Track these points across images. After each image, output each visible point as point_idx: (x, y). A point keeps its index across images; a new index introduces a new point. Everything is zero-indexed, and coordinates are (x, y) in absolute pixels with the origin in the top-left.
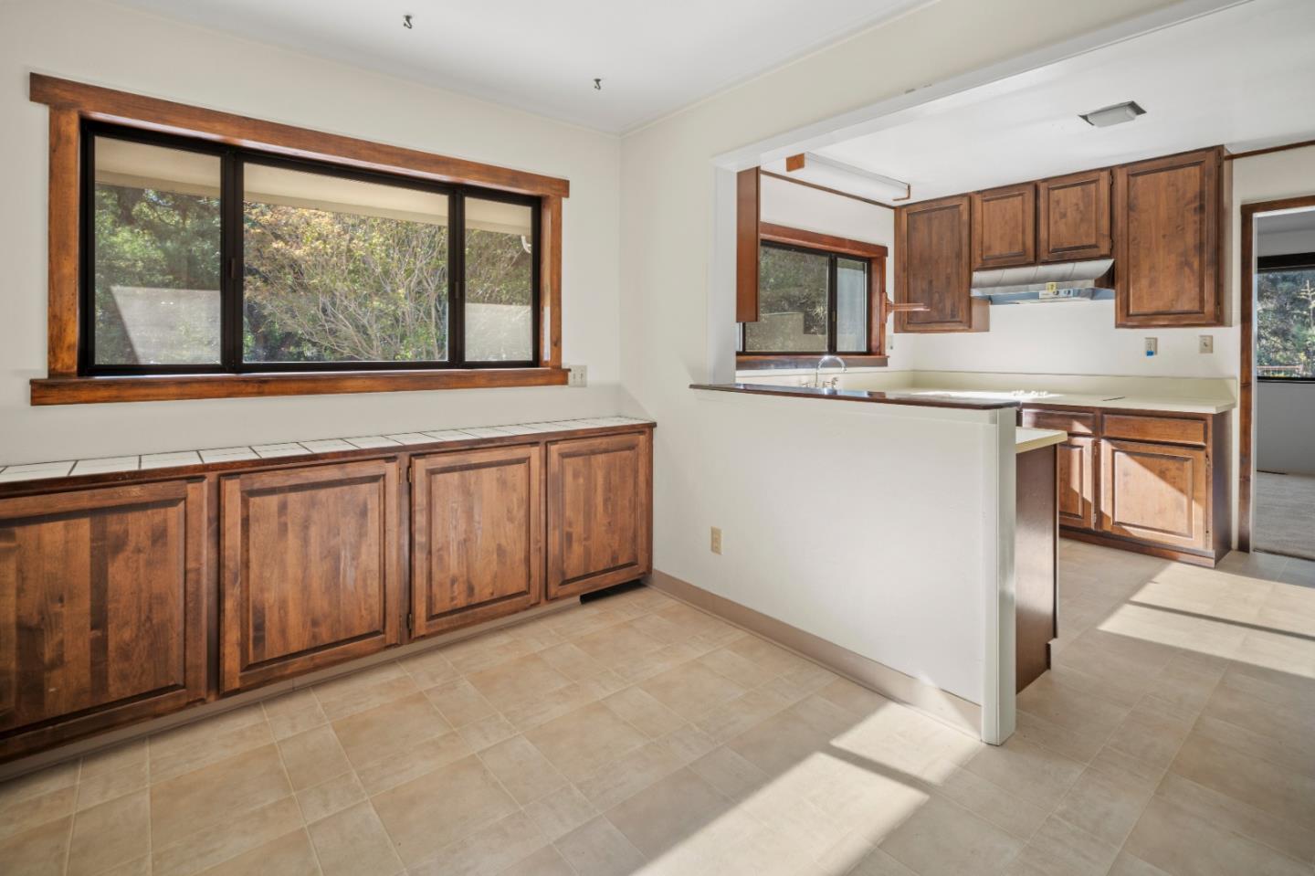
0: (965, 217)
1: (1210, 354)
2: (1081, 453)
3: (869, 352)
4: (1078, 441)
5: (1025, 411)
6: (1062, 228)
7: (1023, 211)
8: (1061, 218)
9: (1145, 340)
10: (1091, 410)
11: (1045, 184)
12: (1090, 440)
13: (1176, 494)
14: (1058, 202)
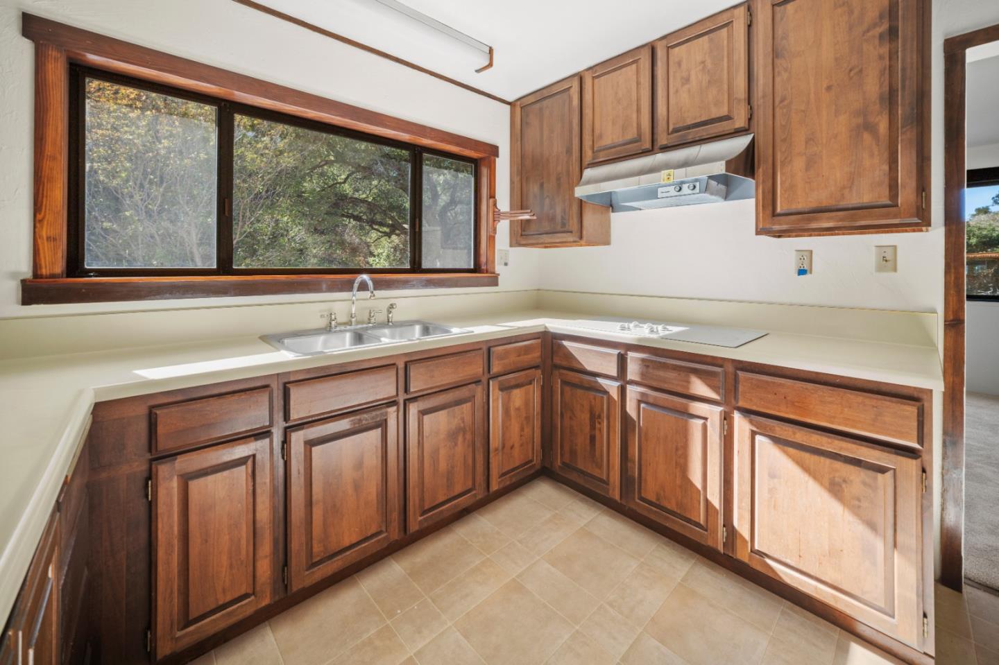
0: (576, 102)
1: (892, 274)
2: (705, 428)
3: (477, 269)
4: (698, 408)
5: (631, 355)
6: (684, 97)
7: (638, 83)
8: (683, 84)
9: (794, 253)
10: (720, 362)
11: (664, 42)
12: (718, 409)
13: (860, 529)
14: (679, 64)
